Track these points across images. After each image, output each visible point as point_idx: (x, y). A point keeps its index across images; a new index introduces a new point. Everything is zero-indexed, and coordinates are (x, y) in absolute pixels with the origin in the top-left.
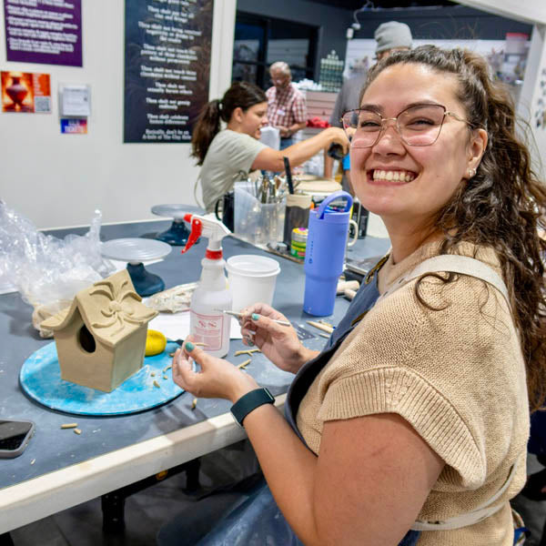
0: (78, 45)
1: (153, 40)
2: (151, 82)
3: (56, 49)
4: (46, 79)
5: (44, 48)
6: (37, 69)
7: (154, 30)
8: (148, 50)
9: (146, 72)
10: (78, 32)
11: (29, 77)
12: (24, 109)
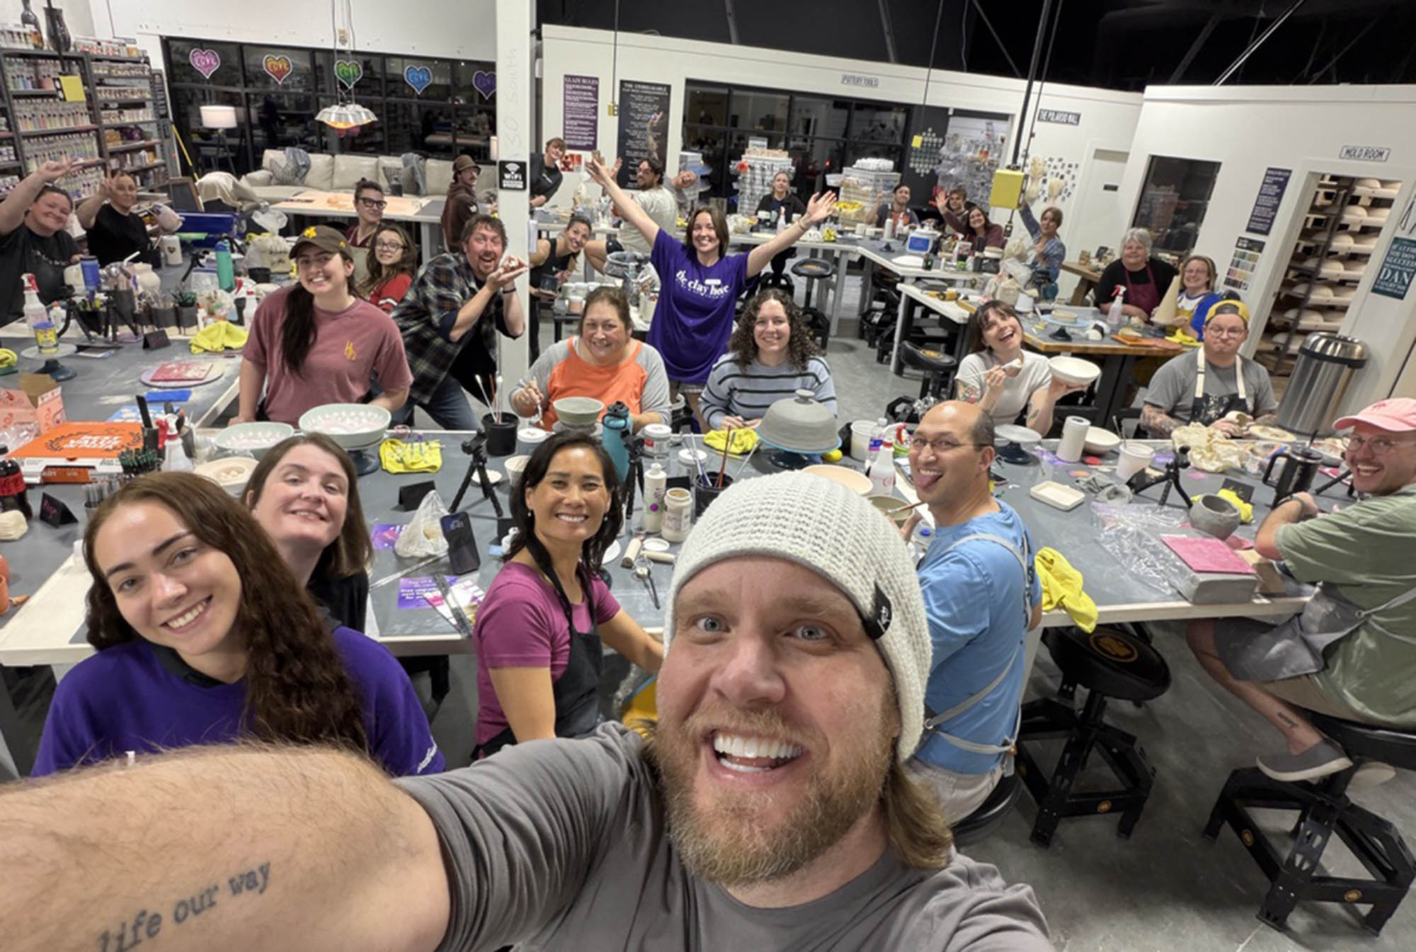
0: (595, 142)
1: (632, 138)
2: (632, 159)
3: (585, 143)
4: (579, 158)
5: (579, 143)
6: (576, 152)
7: (634, 133)
8: (630, 142)
9: (628, 153)
10: (595, 136)
11: (572, 156)
12: (570, 170)
